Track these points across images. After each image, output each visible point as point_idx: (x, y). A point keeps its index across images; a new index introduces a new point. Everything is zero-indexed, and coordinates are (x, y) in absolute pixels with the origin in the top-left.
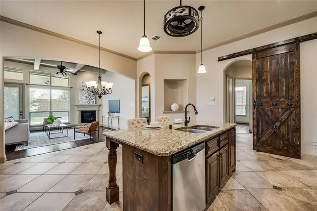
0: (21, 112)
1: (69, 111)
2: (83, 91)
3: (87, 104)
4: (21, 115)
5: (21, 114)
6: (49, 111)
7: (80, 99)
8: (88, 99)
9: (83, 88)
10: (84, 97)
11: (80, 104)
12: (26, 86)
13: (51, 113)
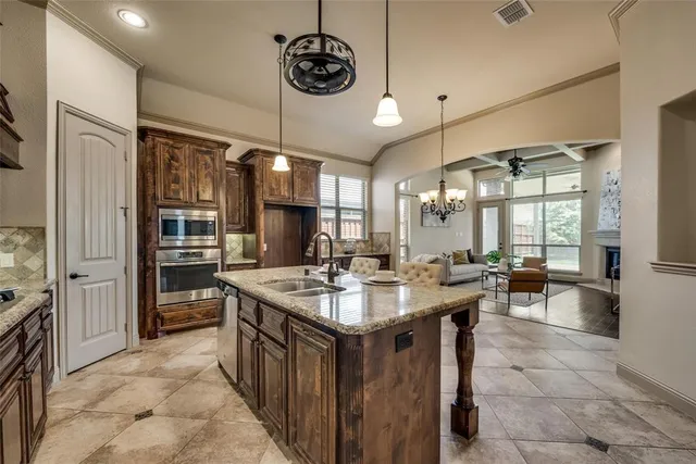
0: (501, 244)
1: (580, 247)
2: (609, 196)
4: (501, 248)
9: (608, 187)
10: (608, 212)
11: (599, 229)
13: (544, 248)
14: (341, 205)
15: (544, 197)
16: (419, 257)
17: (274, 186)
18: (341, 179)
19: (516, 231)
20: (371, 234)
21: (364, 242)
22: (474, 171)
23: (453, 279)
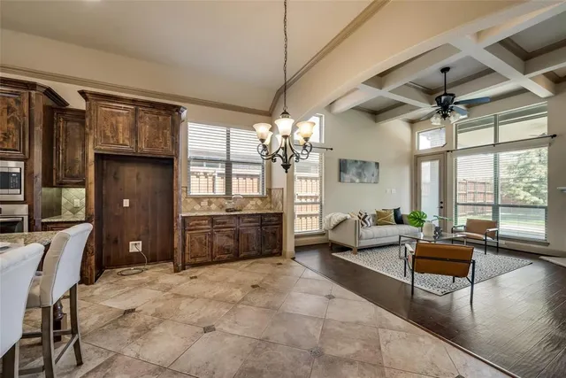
0: (441, 202)
1: (546, 208)
5: (442, 205)
12: (448, 154)
13: (496, 208)
14: (231, 159)
15: (497, 147)
16: (330, 215)
17: (109, 134)
18: (232, 130)
19: (461, 189)
20: (270, 190)
21: (261, 198)
22: (412, 122)
23: (364, 243)
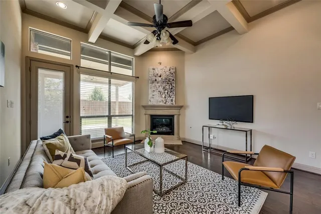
0: (67, 117)
1: (132, 116)
2: (155, 83)
3: (161, 104)
4: (67, 122)
5: (68, 119)
6: (107, 114)
7: (150, 96)
8: (163, 96)
9: (154, 78)
10: (156, 93)
11: (150, 104)
12: (75, 69)
